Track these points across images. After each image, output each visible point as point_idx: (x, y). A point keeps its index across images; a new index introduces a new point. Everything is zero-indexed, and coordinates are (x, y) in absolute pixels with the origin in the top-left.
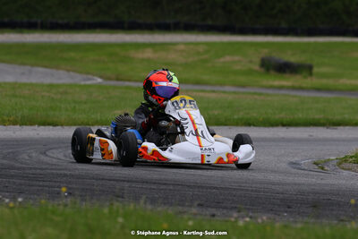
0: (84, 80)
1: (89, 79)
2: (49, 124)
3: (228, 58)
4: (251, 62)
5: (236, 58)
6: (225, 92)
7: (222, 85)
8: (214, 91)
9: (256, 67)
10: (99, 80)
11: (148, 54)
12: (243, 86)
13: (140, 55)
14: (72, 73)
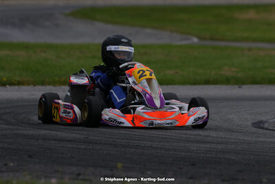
1: (186, 39)
10: (195, 40)
11: (251, 14)
13: (243, 16)
14: (175, 34)
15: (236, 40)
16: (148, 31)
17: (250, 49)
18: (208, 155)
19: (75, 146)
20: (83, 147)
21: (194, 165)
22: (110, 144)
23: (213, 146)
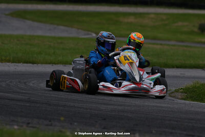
0: (85, 35)
1: (88, 34)
2: (30, 63)
3: (180, 24)
4: (194, 26)
5: (185, 24)
6: (168, 45)
7: (169, 40)
8: (161, 44)
9: (196, 29)
10: (94, 35)
11: (131, 19)
12: (182, 41)
13: (126, 20)
14: (80, 30)
15: (121, 36)
16: (62, 28)
18: (113, 113)
19: (23, 104)
20: (28, 105)
21: (105, 119)
22: (46, 104)
23: (116, 107)
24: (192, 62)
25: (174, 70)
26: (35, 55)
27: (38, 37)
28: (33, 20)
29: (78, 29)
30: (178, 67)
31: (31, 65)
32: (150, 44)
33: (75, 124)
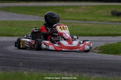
2: (10, 36)
4: (108, 12)
5: (103, 11)
7: (94, 21)
8: (89, 23)
9: (109, 14)
11: (71, 10)
12: (102, 21)
13: (68, 10)
14: (41, 17)
15: (65, 20)
16: (31, 16)
17: (71, 23)
21: (50, 65)
24: (106, 32)
25: (95, 37)
26: (13, 32)
27: (16, 21)
28: (14, 12)
29: (40, 16)
30: (97, 36)
31: (10, 37)
32: (82, 23)
33: (33, 68)
